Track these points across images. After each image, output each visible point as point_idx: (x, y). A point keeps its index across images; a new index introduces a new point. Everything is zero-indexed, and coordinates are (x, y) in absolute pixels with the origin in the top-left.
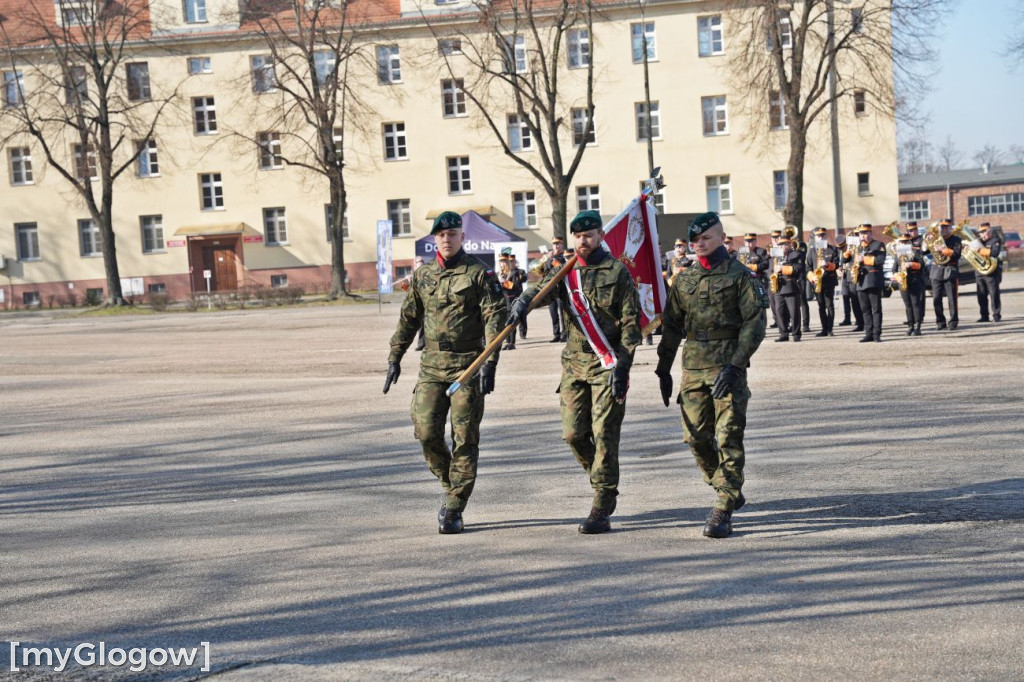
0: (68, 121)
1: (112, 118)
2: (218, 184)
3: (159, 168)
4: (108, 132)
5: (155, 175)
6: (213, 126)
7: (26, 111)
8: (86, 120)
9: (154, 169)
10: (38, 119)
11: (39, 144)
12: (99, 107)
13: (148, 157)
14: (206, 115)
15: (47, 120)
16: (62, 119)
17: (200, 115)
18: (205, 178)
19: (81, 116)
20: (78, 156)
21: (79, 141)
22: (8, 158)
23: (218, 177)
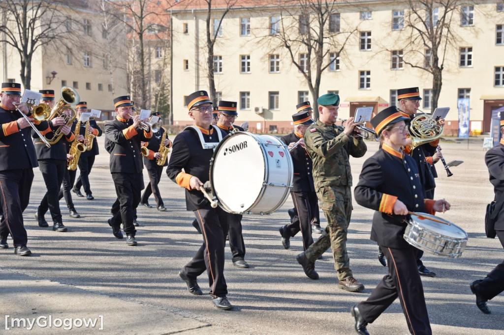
0: (303, 41)
1: (325, 40)
2: (368, 76)
3: (340, 67)
4: (322, 47)
5: (338, 70)
6: (369, 47)
7: (284, 36)
8: (311, 41)
9: (338, 67)
10: (289, 40)
11: (289, 53)
12: (319, 34)
13: (335, 61)
14: (366, 41)
15: (293, 41)
16: (301, 41)
17: (363, 41)
18: (362, 73)
19: (309, 39)
20: (302, 59)
21: (307, 51)
22: (269, 59)
23: (369, 73)
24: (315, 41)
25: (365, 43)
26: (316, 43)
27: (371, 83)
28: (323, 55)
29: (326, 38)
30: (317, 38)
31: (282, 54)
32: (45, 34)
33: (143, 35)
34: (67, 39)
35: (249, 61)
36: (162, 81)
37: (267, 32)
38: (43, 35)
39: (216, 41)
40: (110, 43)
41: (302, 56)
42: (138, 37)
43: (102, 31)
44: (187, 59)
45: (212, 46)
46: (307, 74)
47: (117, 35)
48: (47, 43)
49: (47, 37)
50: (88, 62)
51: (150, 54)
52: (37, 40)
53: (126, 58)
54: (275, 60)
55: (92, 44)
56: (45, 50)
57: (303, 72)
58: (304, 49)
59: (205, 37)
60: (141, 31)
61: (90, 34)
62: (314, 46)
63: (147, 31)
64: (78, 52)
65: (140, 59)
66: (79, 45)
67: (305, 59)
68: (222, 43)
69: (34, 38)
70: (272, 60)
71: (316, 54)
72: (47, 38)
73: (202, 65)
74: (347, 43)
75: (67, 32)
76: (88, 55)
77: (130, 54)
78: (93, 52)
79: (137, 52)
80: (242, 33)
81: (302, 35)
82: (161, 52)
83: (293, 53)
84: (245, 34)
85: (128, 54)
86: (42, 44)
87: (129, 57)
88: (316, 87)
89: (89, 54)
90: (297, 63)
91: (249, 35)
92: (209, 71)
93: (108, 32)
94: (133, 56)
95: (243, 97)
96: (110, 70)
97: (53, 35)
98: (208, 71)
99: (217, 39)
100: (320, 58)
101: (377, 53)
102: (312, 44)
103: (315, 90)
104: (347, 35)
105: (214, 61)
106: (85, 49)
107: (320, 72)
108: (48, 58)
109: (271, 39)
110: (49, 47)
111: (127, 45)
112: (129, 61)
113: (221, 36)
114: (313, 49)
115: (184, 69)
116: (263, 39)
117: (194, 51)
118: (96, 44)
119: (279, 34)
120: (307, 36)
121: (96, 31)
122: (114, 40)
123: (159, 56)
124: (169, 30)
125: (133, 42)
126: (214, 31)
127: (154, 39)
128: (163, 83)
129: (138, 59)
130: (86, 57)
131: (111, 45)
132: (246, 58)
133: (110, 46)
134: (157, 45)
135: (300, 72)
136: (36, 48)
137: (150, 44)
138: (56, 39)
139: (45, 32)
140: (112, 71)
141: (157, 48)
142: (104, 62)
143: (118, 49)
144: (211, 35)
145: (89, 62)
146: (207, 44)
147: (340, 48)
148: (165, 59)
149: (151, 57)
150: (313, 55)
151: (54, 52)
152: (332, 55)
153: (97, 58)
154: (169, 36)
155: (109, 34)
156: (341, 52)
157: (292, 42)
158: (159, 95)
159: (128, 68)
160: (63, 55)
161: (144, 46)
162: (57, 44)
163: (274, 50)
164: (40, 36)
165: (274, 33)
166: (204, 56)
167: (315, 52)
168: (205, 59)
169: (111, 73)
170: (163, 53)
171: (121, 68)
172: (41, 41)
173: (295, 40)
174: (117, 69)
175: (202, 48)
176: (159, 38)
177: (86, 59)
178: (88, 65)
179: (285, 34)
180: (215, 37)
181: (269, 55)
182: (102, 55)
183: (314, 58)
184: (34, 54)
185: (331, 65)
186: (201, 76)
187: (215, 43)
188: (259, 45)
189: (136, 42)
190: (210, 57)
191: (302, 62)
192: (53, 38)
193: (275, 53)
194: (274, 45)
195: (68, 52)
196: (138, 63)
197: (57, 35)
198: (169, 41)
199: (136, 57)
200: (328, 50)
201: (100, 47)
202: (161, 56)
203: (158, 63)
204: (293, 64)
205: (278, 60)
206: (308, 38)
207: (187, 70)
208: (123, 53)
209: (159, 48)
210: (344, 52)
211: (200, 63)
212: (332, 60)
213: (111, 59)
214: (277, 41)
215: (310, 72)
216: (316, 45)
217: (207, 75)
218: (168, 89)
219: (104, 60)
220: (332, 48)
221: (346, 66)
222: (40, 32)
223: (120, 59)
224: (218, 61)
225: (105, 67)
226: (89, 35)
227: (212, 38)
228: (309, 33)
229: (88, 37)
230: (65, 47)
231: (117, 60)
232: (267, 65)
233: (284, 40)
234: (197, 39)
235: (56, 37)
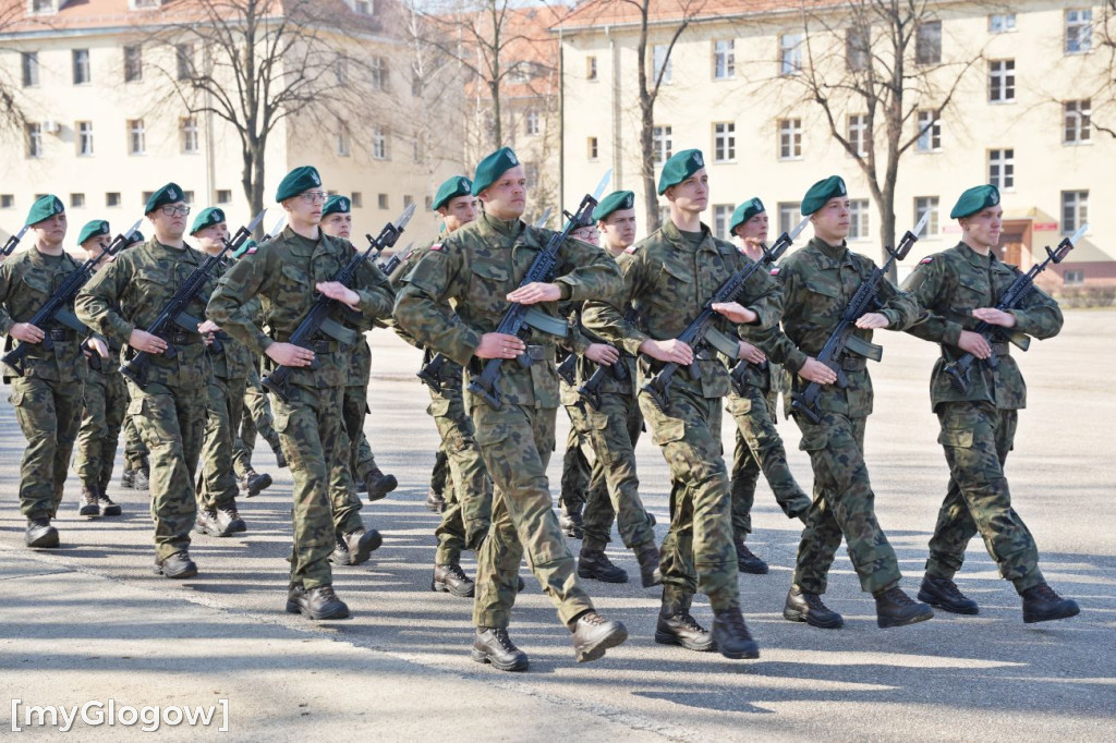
0: (856, 87)
1: (906, 83)
2: (1009, 162)
3: (942, 143)
4: (901, 99)
5: (937, 150)
6: (1010, 94)
7: (813, 76)
8: (875, 86)
9: (936, 143)
10: (825, 85)
11: (825, 113)
12: (893, 71)
13: (930, 130)
14: (1003, 81)
15: (834, 87)
16: (852, 85)
17: (995, 81)
18: (994, 154)
19: (871, 82)
20: (854, 128)
21: (866, 110)
22: (778, 131)
23: (1009, 154)
24: (884, 84)
25: (1000, 87)
26: (885, 89)
27: (1015, 176)
28: (904, 116)
29: (909, 77)
30: (888, 78)
31: (807, 117)
32: (292, 92)
33: (500, 85)
34: (337, 100)
35: (732, 134)
36: (540, 185)
37: (773, 70)
38: (288, 93)
39: (660, 93)
40: (429, 107)
41: (854, 120)
42: (489, 90)
43: (411, 80)
44: (594, 136)
45: (651, 106)
46: (866, 161)
47: (443, 90)
48: (296, 111)
49: (296, 97)
50: (382, 150)
51: (513, 126)
52: (276, 104)
53: (462, 138)
54: (792, 131)
55: (390, 109)
56: (294, 127)
57: (857, 156)
58: (859, 105)
59: (636, 87)
60: (495, 77)
61: (386, 88)
62: (882, 97)
63: (506, 77)
64: (362, 128)
65: (493, 139)
66: (364, 112)
67: (861, 127)
68: (672, 98)
69: (269, 103)
70: (785, 131)
71: (886, 115)
72: (298, 100)
73: (629, 148)
74: (959, 87)
75: (338, 86)
76: (382, 134)
77: (471, 127)
78: (392, 127)
79: (488, 125)
80: (717, 73)
81: (854, 72)
82: (537, 121)
83: (834, 113)
84: (722, 75)
85: (467, 129)
86: (286, 114)
87: (470, 135)
88: (888, 189)
89: (384, 131)
90: (843, 137)
91: (733, 77)
92: (644, 159)
93: (427, 82)
94: (477, 133)
95: (720, 216)
96: (428, 164)
97: (310, 93)
98: (642, 161)
99: (660, 88)
100: (896, 123)
101: (1029, 109)
102: (876, 93)
103: (884, 197)
104: (958, 69)
105: (654, 137)
106: (375, 120)
107: (895, 156)
108: (298, 144)
109: (782, 85)
110: (302, 119)
111: (466, 109)
112: (470, 144)
113: (670, 82)
114: (879, 106)
115: (589, 158)
116: (766, 84)
117: (609, 116)
118: (399, 109)
119: (799, 73)
120: (866, 75)
121: (400, 80)
122: (437, 99)
123: (534, 130)
124: (554, 74)
125: (478, 102)
126: (654, 73)
127: (523, 94)
128: (543, 190)
129: (486, 138)
130: (379, 138)
131: (431, 110)
132: (726, 128)
133: (430, 114)
134: (529, 107)
135: (851, 156)
136: (275, 122)
137: (513, 105)
138: (317, 103)
139: (292, 88)
140: (432, 167)
141: (528, 113)
142: (416, 148)
143: (447, 122)
144: (647, 80)
145: (385, 149)
146: (640, 100)
147: (942, 99)
148: (546, 138)
149: (517, 135)
150: (880, 118)
151: (312, 130)
152: (923, 115)
153: (401, 139)
154: (556, 85)
155: (426, 86)
156: (946, 109)
157: (830, 89)
158: (534, 217)
159: (466, 159)
160: (330, 136)
161: (501, 111)
162: (319, 113)
163: (791, 108)
164: (282, 97)
165: (789, 72)
166: (633, 127)
167: (884, 110)
168: (636, 133)
169: (431, 172)
170: (542, 125)
171: (453, 159)
172: (285, 106)
173: (839, 86)
174: (445, 163)
175: (628, 110)
176: (534, 91)
177: (379, 142)
178: (382, 155)
179: (815, 73)
180: (658, 86)
181: (778, 120)
182: (411, 133)
183: (882, 125)
184: (270, 137)
185: (920, 139)
186: (625, 170)
187: (657, 98)
188: (756, 99)
189: (485, 103)
190: (646, 129)
191: (854, 135)
192: (310, 99)
193: (792, 115)
194: (790, 97)
195: (340, 128)
196: (488, 147)
197: (317, 93)
198: (555, 96)
199: (483, 135)
200: (915, 106)
201: (408, 117)
202: (537, 130)
203: (532, 146)
204: (835, 140)
205: (798, 131)
206: (867, 79)
207: (595, 159)
208: (456, 127)
209: (533, 114)
210: (953, 109)
211: (624, 144)
212: (924, 127)
213: (431, 141)
214: (798, 88)
215: (872, 156)
216: (887, 95)
217: (639, 170)
218: (553, 204)
219: (415, 143)
220: (924, 101)
221: (958, 140)
222: (283, 89)
223: (449, 140)
224: (664, 138)
225: (418, 158)
226: (384, 90)
227: (650, 87)
228: (870, 67)
229: (383, 94)
230: (335, 119)
231: (444, 143)
232: (774, 144)
233: (812, 86)
234: (617, 91)
235: (317, 97)
